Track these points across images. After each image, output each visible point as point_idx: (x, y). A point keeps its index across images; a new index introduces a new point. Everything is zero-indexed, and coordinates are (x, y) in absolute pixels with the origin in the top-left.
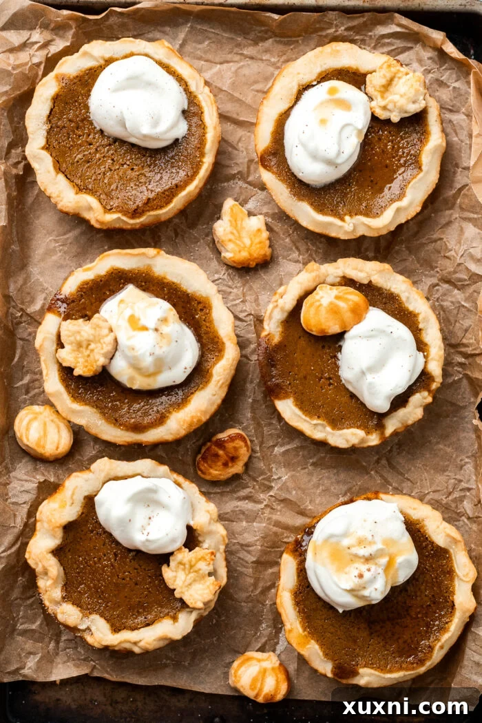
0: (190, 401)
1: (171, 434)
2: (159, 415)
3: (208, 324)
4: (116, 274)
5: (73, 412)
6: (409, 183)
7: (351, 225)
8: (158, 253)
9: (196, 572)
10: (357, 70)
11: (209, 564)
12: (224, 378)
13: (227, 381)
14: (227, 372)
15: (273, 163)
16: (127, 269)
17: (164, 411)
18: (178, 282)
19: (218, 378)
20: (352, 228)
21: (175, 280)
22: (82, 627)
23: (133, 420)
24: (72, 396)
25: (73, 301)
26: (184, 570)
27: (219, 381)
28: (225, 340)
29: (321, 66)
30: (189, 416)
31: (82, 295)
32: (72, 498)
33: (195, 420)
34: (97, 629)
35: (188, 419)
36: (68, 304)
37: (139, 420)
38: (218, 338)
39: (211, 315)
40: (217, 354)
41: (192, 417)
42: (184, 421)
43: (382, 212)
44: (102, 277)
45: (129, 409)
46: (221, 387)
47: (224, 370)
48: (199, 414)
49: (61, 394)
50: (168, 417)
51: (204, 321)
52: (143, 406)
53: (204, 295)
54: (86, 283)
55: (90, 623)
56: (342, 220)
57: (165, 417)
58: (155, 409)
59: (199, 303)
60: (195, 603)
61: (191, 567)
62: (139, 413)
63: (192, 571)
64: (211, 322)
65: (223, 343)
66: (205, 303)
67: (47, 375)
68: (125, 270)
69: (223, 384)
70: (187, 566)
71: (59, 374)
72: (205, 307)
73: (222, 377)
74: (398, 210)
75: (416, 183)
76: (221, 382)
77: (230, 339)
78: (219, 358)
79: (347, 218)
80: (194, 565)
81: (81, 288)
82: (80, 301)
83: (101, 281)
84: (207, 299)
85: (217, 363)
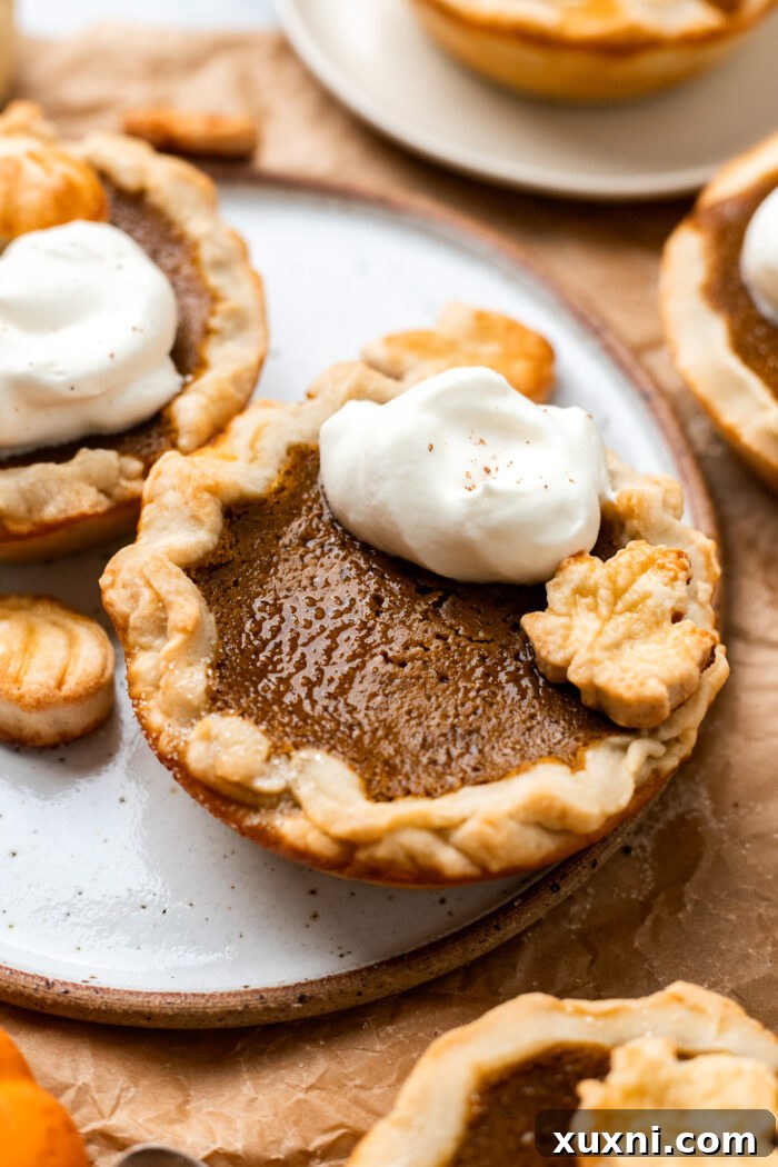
9: (631, 608)
11: (675, 578)
22: (268, 784)
26: (594, 608)
32: (252, 447)
34: (319, 789)
55: (294, 774)
60: (642, 684)
61: (617, 594)
63: (620, 606)
70: (603, 593)
80: (625, 590)
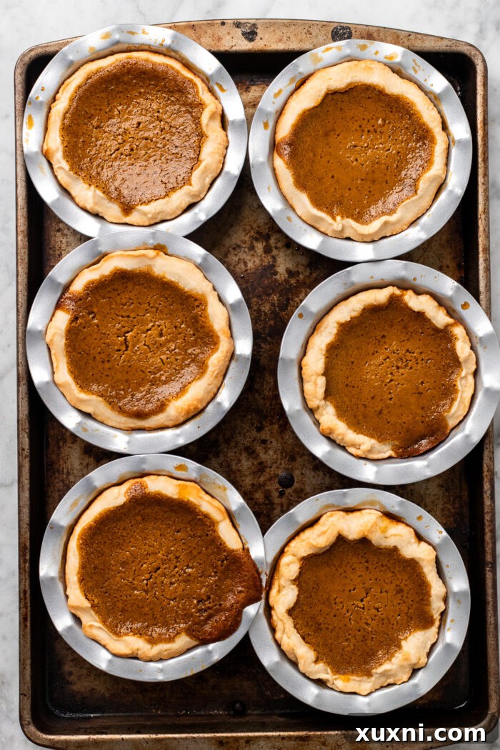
0: (187, 390)
1: (171, 420)
2: (159, 403)
3: (203, 320)
4: (119, 274)
5: (81, 401)
6: (402, 202)
7: (341, 226)
8: (158, 254)
10: (384, 89)
12: (219, 369)
13: (221, 371)
14: (221, 363)
15: (286, 152)
16: (129, 269)
17: (163, 399)
18: (176, 281)
19: (213, 369)
20: (340, 228)
21: (173, 279)
23: (136, 408)
24: (80, 387)
25: (80, 299)
27: (214, 372)
28: (220, 334)
29: (352, 78)
30: (187, 404)
31: (88, 294)
33: (192, 408)
35: (185, 407)
36: (76, 302)
37: (141, 407)
38: (213, 332)
39: (206, 311)
40: (212, 347)
41: (189, 405)
42: (182, 408)
43: (371, 221)
44: (106, 276)
45: (132, 398)
46: (216, 377)
47: (219, 362)
48: (195, 403)
49: (69, 385)
50: (167, 405)
51: (201, 316)
52: (145, 395)
53: (200, 293)
54: (92, 282)
56: (334, 218)
57: (164, 405)
58: (156, 397)
59: (196, 300)
62: (142, 402)
64: (206, 317)
65: (218, 337)
66: (201, 301)
67: (57, 367)
68: (127, 270)
69: (218, 374)
71: (68, 367)
72: (201, 304)
73: (217, 368)
74: (386, 223)
75: (408, 203)
76: (215, 373)
77: (224, 333)
78: (214, 350)
79: (338, 218)
81: (88, 288)
82: (86, 299)
83: (106, 280)
84: (203, 295)
85: (213, 355)
